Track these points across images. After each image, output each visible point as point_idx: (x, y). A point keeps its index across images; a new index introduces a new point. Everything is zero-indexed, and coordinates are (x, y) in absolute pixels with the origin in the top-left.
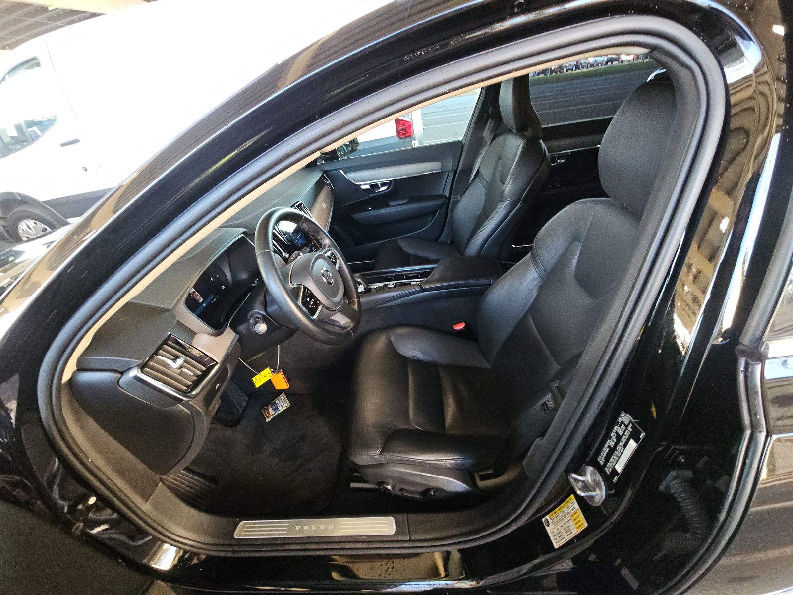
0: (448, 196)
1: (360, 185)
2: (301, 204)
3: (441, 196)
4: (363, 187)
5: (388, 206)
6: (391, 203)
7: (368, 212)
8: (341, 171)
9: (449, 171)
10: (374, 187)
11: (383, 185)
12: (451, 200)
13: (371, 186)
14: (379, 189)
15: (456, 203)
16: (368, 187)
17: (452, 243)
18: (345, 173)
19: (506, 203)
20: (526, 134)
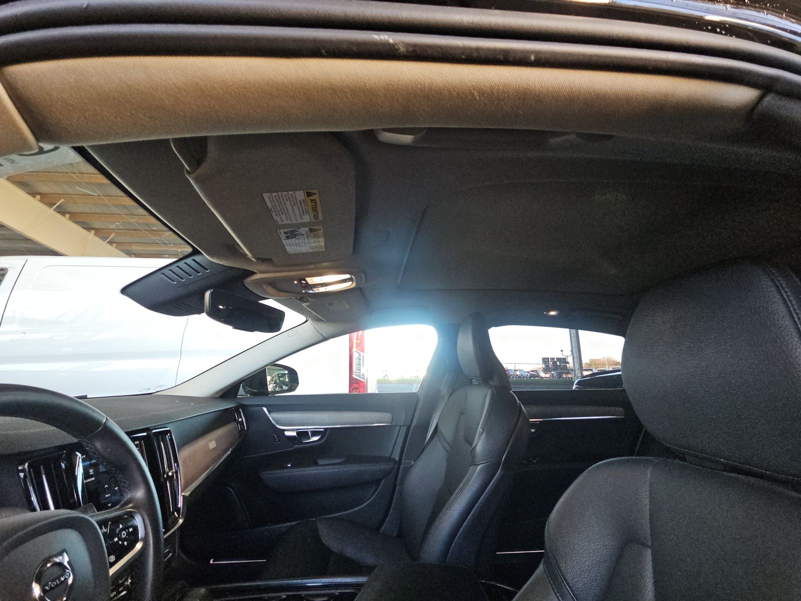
0: (397, 459)
1: (285, 430)
2: (169, 431)
3: (390, 459)
4: (287, 433)
5: (316, 464)
6: (320, 462)
7: (287, 470)
8: (265, 409)
9: (401, 426)
10: (302, 435)
11: (315, 433)
12: (402, 467)
13: (298, 433)
14: (309, 438)
15: (408, 470)
16: (294, 434)
17: (400, 535)
18: (269, 412)
19: (479, 467)
20: (491, 383)
